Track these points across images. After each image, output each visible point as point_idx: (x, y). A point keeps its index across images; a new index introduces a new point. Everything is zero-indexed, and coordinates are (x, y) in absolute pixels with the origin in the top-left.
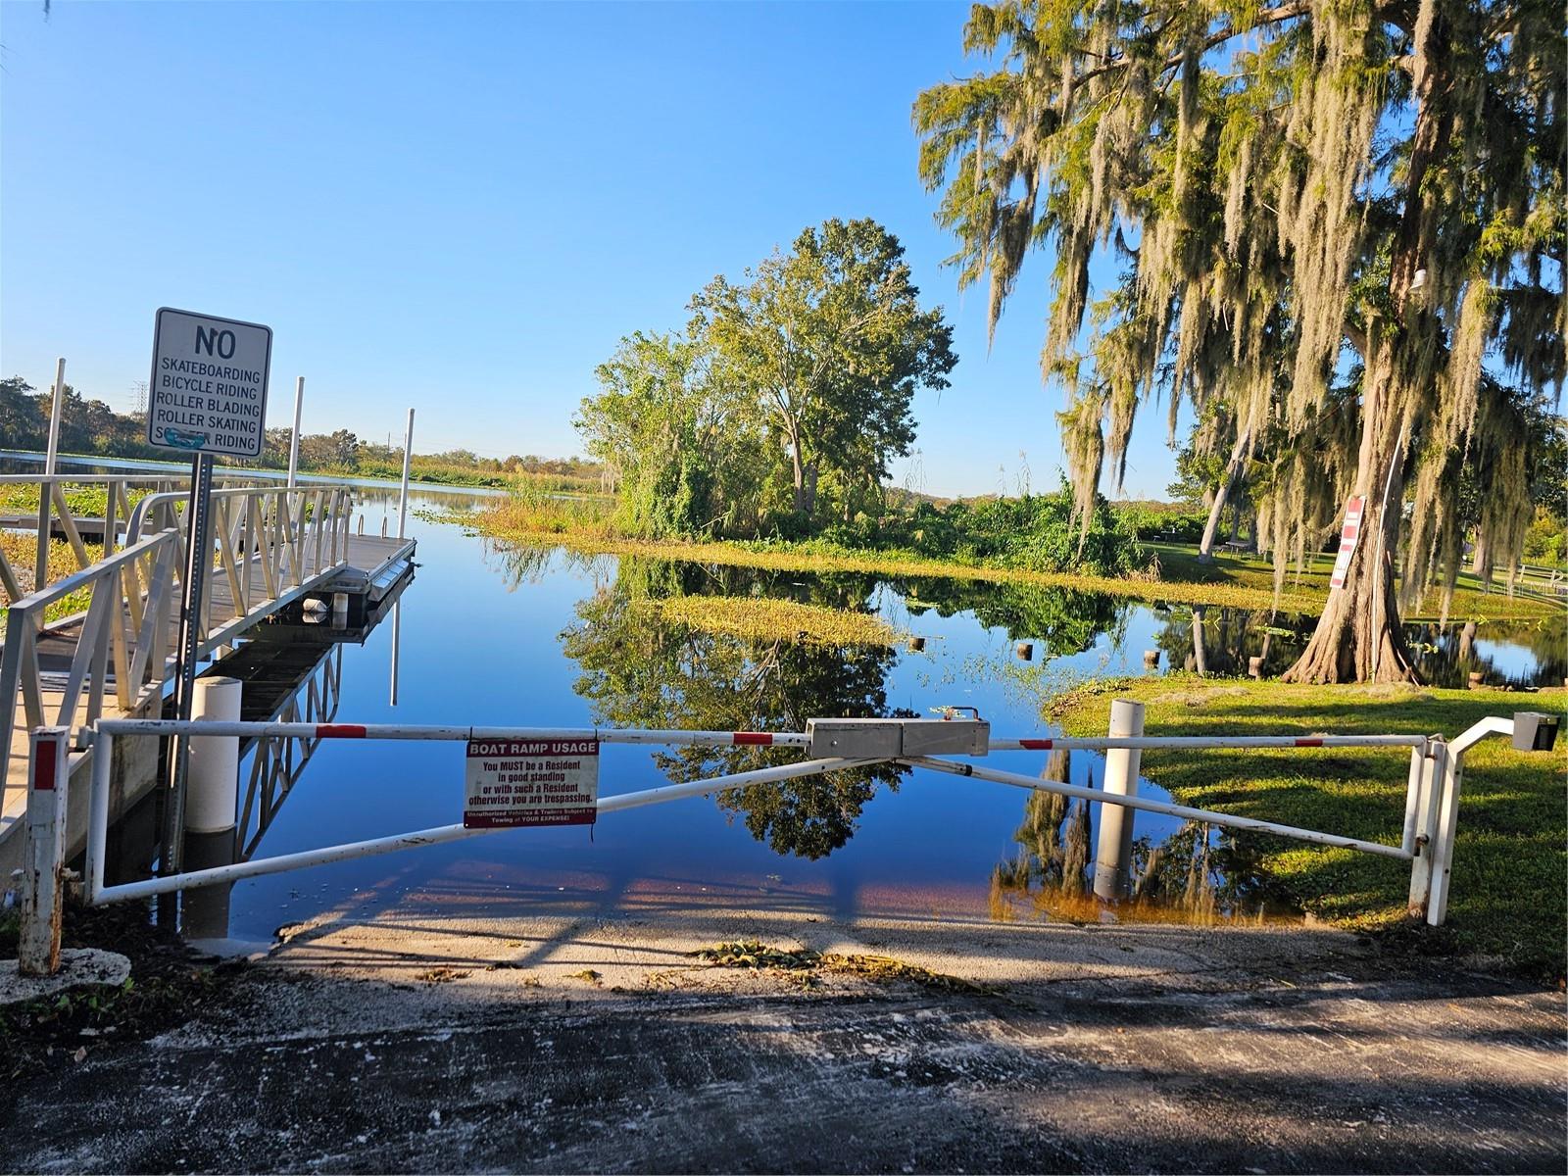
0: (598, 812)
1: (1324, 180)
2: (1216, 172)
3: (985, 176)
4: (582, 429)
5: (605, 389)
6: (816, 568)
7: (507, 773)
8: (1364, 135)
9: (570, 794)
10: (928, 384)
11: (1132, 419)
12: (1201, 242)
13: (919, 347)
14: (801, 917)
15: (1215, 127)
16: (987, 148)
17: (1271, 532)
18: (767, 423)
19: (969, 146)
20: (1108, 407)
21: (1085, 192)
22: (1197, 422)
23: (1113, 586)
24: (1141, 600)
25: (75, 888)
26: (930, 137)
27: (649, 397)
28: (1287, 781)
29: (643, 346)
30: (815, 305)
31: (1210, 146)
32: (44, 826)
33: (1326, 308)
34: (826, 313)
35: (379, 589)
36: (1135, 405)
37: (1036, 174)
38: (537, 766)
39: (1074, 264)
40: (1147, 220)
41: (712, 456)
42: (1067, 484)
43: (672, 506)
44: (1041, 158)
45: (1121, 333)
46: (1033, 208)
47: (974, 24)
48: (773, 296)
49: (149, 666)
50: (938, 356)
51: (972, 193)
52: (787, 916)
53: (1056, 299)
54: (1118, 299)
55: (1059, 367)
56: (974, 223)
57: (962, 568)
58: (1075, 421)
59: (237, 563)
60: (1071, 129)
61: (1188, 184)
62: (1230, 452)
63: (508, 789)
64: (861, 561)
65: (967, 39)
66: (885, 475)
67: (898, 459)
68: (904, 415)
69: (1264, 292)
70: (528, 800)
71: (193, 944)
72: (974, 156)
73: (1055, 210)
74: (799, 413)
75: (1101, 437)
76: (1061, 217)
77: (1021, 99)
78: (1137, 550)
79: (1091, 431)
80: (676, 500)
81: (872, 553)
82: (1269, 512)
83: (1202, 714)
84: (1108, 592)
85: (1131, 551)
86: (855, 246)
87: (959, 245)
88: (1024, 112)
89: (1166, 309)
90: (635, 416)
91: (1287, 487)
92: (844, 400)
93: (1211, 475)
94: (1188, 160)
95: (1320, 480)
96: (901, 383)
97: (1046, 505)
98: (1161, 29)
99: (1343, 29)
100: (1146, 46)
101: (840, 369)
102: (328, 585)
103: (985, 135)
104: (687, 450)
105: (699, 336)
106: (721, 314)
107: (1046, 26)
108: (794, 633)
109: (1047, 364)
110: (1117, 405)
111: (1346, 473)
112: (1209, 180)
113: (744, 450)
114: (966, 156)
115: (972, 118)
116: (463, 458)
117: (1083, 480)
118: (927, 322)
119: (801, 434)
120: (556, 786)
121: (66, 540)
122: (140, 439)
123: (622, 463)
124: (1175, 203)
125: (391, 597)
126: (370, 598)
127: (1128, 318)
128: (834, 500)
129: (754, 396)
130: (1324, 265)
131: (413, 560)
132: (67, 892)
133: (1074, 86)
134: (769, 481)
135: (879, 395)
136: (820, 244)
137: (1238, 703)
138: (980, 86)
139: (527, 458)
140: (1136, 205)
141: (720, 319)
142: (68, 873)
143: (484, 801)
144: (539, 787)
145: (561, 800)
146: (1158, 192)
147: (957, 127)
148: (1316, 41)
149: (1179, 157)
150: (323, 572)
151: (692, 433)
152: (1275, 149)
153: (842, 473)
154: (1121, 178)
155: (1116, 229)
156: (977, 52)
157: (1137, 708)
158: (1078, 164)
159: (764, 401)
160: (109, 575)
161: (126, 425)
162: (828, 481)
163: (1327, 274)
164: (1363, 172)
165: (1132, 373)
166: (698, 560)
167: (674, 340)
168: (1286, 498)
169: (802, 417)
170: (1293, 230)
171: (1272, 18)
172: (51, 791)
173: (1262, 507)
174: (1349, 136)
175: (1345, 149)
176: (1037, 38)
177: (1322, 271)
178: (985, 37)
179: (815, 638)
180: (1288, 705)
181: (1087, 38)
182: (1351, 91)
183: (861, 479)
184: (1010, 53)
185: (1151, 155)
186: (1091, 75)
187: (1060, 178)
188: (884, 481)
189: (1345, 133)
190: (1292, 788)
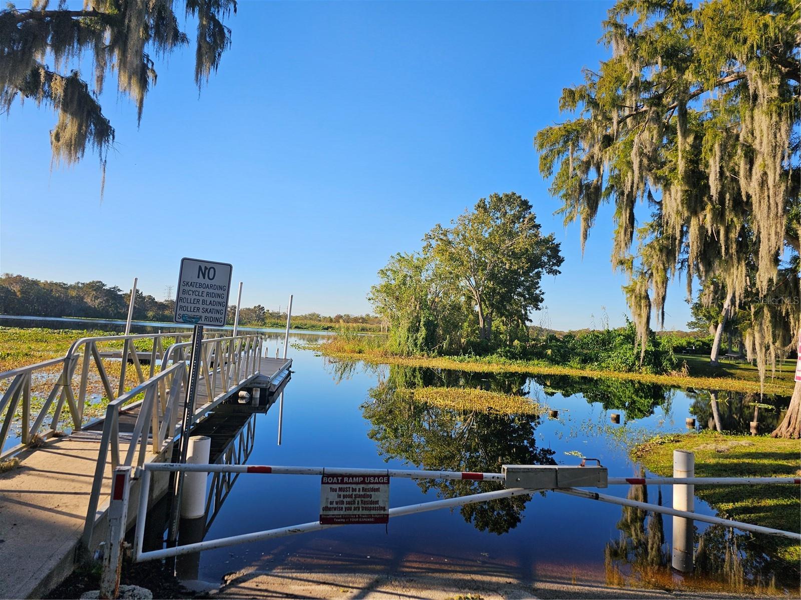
0: (390, 516)
1: (764, 160)
2: (701, 159)
3: (574, 169)
4: (372, 301)
5: (383, 281)
6: (494, 371)
7: (342, 493)
8: (784, 136)
9: (374, 506)
10: (549, 273)
11: (666, 288)
12: (697, 195)
13: (543, 254)
14: (503, 580)
15: (699, 138)
16: (575, 155)
17: (754, 349)
18: (464, 295)
19: (565, 156)
20: (651, 282)
21: (630, 174)
22: (702, 288)
23: (662, 379)
24: (679, 387)
25: (128, 553)
26: (544, 152)
27: (404, 284)
28: (786, 500)
29: (401, 259)
30: (487, 235)
31: (697, 147)
32: (116, 519)
33: (774, 227)
34: (493, 239)
35: (275, 385)
36: (667, 281)
37: (602, 166)
38: (357, 490)
39: (626, 210)
40: (665, 186)
41: (437, 312)
42: (630, 323)
43: (417, 339)
44: (604, 159)
45: (655, 244)
46: (601, 184)
47: (564, 98)
48: (465, 232)
49: (168, 430)
50: (553, 258)
51: (568, 178)
52: (494, 579)
53: (617, 228)
54: (652, 226)
55: (622, 263)
56: (570, 192)
57: (574, 370)
58: (633, 290)
59: (210, 374)
60: (619, 143)
61: (686, 167)
62: (722, 304)
63: (342, 503)
64: (518, 367)
65: (561, 105)
66: (528, 320)
67: (534, 311)
68: (536, 288)
69: (735, 219)
70: (353, 508)
71: (183, 583)
72: (568, 160)
73: (613, 183)
74: (480, 289)
75: (649, 299)
76: (617, 187)
77: (591, 131)
78: (674, 359)
79: (642, 296)
80: (419, 335)
81: (524, 362)
82: (752, 338)
83: (727, 457)
84: (659, 383)
85: (670, 360)
86: (506, 206)
87: (563, 204)
88: (593, 137)
89: (680, 231)
90: (397, 293)
91: (761, 324)
92: (504, 282)
93: (713, 317)
94: (685, 155)
95: (780, 320)
96: (534, 272)
97: (619, 335)
98: (664, 92)
99: (766, 85)
100: (657, 101)
101: (501, 267)
102: (251, 384)
103: (573, 150)
104: (423, 310)
105: (428, 253)
106: (439, 242)
107: (603, 96)
108: (485, 408)
109: (615, 262)
110: (656, 282)
111: (796, 316)
112: (698, 164)
113: (453, 309)
114: (563, 160)
115: (566, 142)
116: (314, 317)
117: (640, 322)
118: (546, 241)
119: (482, 300)
120: (367, 500)
121: (132, 363)
122: (167, 312)
123: (391, 317)
124: (680, 177)
125: (280, 389)
126: (270, 390)
127: (658, 236)
128: (501, 333)
129: (457, 282)
130: (770, 204)
131: (290, 369)
132: (125, 554)
133: (619, 123)
134: (466, 324)
135: (523, 279)
136: (488, 206)
137: (748, 451)
138: (569, 127)
139: (345, 315)
140: (657, 179)
141: (439, 245)
142: (126, 544)
143: (330, 509)
144: (358, 501)
145: (370, 509)
146: (670, 172)
147: (558, 147)
148: (751, 92)
149: (680, 154)
150: (249, 377)
151: (426, 301)
152: (734, 146)
153: (505, 319)
154: (649, 166)
155: (647, 191)
156: (566, 111)
157: (689, 456)
158: (624, 160)
159: (462, 284)
160: (153, 385)
161: (162, 306)
162: (497, 323)
163: (772, 209)
164: (786, 155)
165: (664, 264)
166: (431, 366)
167: (416, 256)
168: (761, 330)
169: (482, 291)
170: (750, 187)
171: (724, 81)
172: (121, 501)
173: (747, 335)
174: (776, 137)
175: (774, 144)
176: (598, 102)
177: (769, 208)
178: (570, 103)
179: (497, 411)
180: (779, 452)
181: (624, 99)
182: (774, 115)
183: (515, 323)
184: (584, 109)
185: (664, 154)
186: (628, 117)
187: (615, 167)
188: (528, 323)
189: (773, 136)
190: (790, 505)
